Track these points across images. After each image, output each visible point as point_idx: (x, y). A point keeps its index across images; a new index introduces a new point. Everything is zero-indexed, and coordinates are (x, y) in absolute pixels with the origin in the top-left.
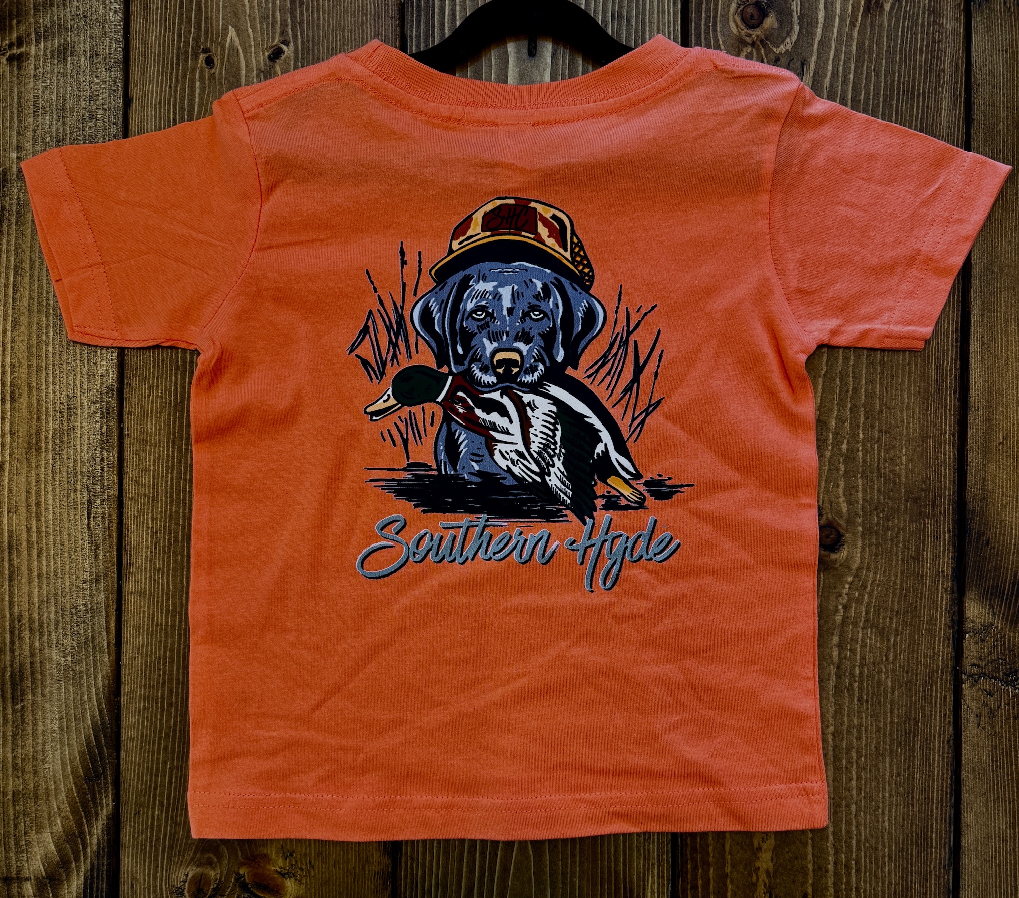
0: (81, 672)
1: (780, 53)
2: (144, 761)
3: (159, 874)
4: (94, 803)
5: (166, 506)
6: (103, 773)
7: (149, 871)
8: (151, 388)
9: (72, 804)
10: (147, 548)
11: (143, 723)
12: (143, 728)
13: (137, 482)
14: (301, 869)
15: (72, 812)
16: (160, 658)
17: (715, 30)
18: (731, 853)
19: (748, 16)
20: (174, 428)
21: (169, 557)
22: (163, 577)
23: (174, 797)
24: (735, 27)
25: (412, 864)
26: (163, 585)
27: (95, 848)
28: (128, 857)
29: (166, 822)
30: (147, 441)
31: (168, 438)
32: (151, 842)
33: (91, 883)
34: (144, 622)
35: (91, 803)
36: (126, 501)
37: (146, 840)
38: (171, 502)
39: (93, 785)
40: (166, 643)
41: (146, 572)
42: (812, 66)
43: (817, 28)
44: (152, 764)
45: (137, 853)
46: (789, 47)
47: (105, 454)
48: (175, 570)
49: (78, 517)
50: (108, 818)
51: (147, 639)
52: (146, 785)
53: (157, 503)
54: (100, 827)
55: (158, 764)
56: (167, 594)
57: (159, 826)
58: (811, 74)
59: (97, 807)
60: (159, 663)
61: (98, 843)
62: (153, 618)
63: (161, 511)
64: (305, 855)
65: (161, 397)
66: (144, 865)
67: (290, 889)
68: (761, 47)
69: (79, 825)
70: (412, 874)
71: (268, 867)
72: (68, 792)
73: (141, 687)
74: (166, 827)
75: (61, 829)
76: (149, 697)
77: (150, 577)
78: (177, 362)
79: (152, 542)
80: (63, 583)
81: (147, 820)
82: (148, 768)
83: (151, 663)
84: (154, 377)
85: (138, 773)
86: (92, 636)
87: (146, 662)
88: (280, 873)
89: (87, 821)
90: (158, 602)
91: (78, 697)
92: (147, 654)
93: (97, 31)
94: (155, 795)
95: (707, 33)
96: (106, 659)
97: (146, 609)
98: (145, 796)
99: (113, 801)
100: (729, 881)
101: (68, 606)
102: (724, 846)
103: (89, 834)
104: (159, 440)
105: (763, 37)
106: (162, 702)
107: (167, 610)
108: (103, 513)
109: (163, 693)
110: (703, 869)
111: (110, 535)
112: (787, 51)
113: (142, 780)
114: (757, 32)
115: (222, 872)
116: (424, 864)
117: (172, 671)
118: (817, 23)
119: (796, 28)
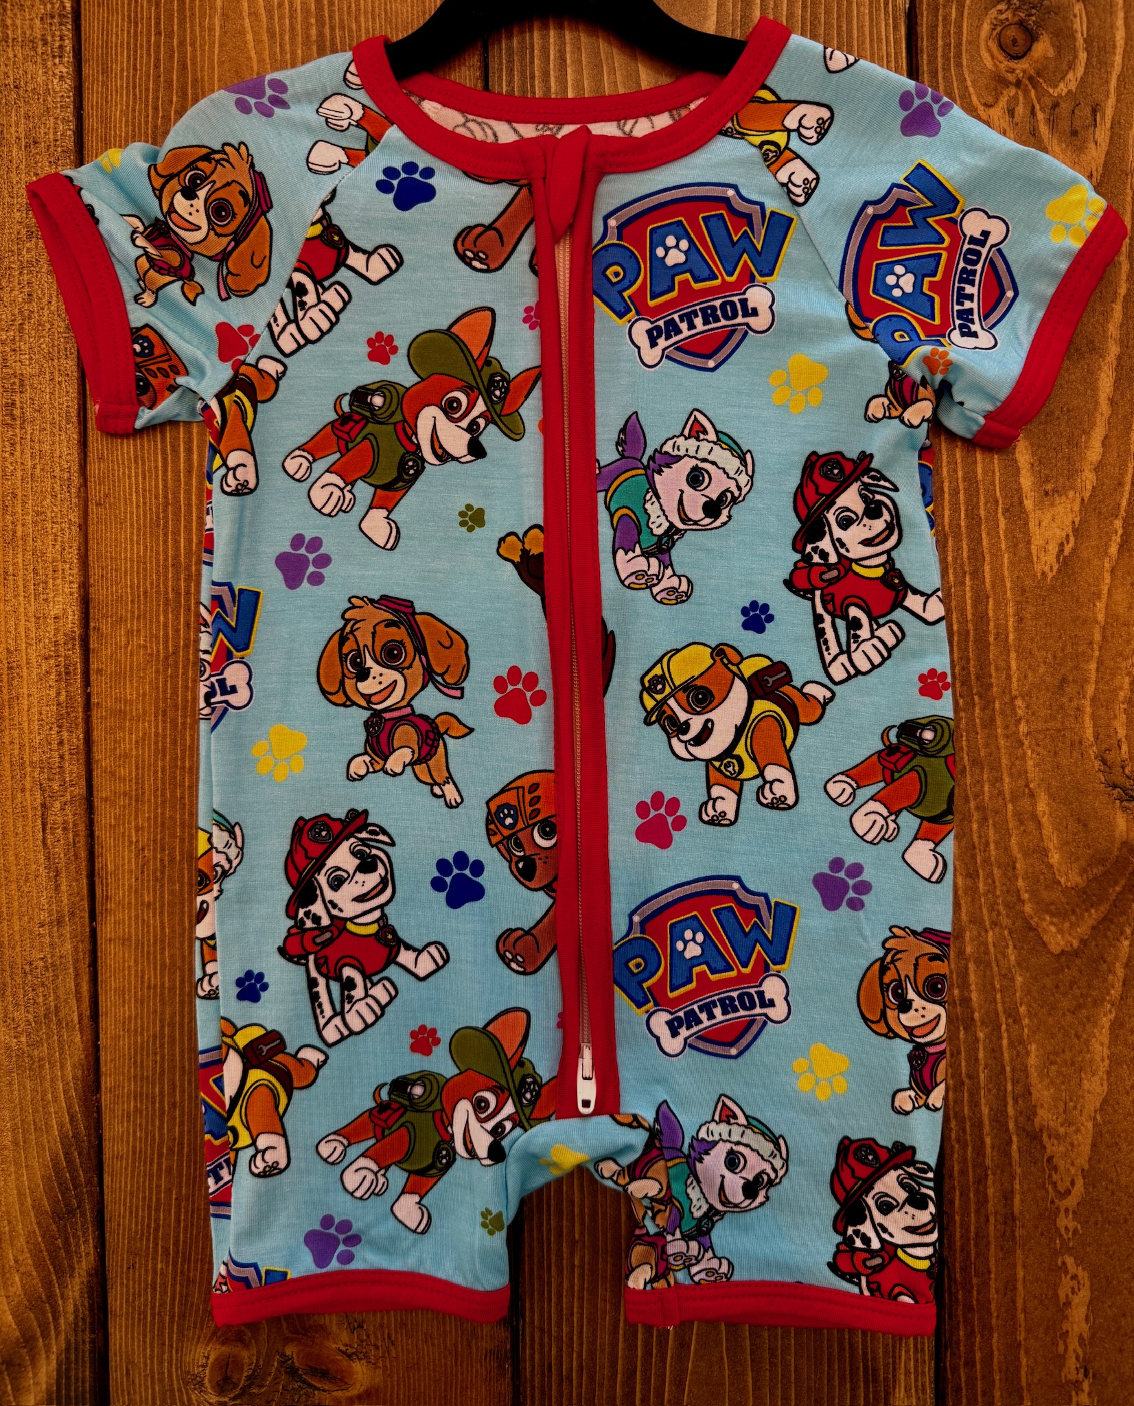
0: (41, 1059)
1: (1060, 96)
2: (138, 1188)
3: (166, 1356)
4: (68, 1252)
5: (156, 808)
6: (79, 1207)
7: (152, 1351)
8: (129, 633)
9: (36, 1255)
10: (131, 872)
11: (135, 1132)
12: (135, 1140)
13: (112, 774)
14: (377, 1347)
15: (36, 1266)
16: (155, 1036)
17: (959, 65)
18: (1025, 1311)
19: (1009, 42)
20: (165, 692)
21: (162, 886)
22: (154, 916)
23: (185, 1242)
24: (989, 58)
25: (541, 1339)
26: (155, 927)
27: (71, 1318)
28: (120, 1331)
29: (174, 1278)
30: (125, 713)
31: (157, 708)
32: (153, 1308)
33: (68, 1370)
34: (130, 983)
35: (62, 1253)
36: (97, 802)
37: (146, 1306)
38: (164, 802)
39: (65, 1226)
40: (163, 1013)
41: (130, 908)
42: (1109, 112)
43: (1114, 54)
44: (151, 1193)
45: (133, 1324)
46: (1073, 86)
47: (65, 734)
48: (172, 904)
49: (29, 829)
50: (89, 1274)
51: (136, 1008)
52: (142, 1225)
53: (143, 804)
54: (77, 1288)
55: (158, 1193)
56: (162, 941)
57: (164, 1285)
58: (1108, 125)
59: (71, 1258)
60: (154, 1043)
61: (76, 1311)
62: (143, 977)
63: (149, 818)
64: (382, 1326)
65: (145, 647)
66: (145, 1342)
67: (360, 1376)
68: (1030, 87)
69: (48, 1285)
70: (542, 1353)
71: (327, 1343)
72: (29, 1236)
73: (129, 1079)
74: (174, 1286)
75: (20, 1291)
76: (141, 1094)
77: (137, 917)
78: (166, 593)
79: (137, 863)
80: (11, 927)
81: (147, 1275)
82: (144, 1198)
83: (142, 1043)
84: (132, 617)
85: (131, 1207)
86: (56, 1006)
87: (136, 1042)
88: (343, 1353)
89: (58, 1278)
90: (148, 953)
91: (39, 1097)
92: (136, 1031)
93: (36, 108)
94: (156, 1238)
95: (946, 69)
96: (78, 1039)
97: (132, 963)
98: (141, 1240)
99: (95, 1247)
100: (1022, 1352)
101: (19, 961)
102: (1014, 1302)
103: (62, 1298)
104: (144, 711)
105: (1032, 72)
106: (162, 1102)
107: (163, 965)
108: (65, 822)
109: (162, 1088)
110: (982, 1336)
111: (76, 855)
112: (1070, 92)
113: (137, 1217)
114: (1022, 66)
115: (258, 1352)
116: (559, 1339)
117: (174, 1055)
118: (1114, 47)
119: (1083, 56)
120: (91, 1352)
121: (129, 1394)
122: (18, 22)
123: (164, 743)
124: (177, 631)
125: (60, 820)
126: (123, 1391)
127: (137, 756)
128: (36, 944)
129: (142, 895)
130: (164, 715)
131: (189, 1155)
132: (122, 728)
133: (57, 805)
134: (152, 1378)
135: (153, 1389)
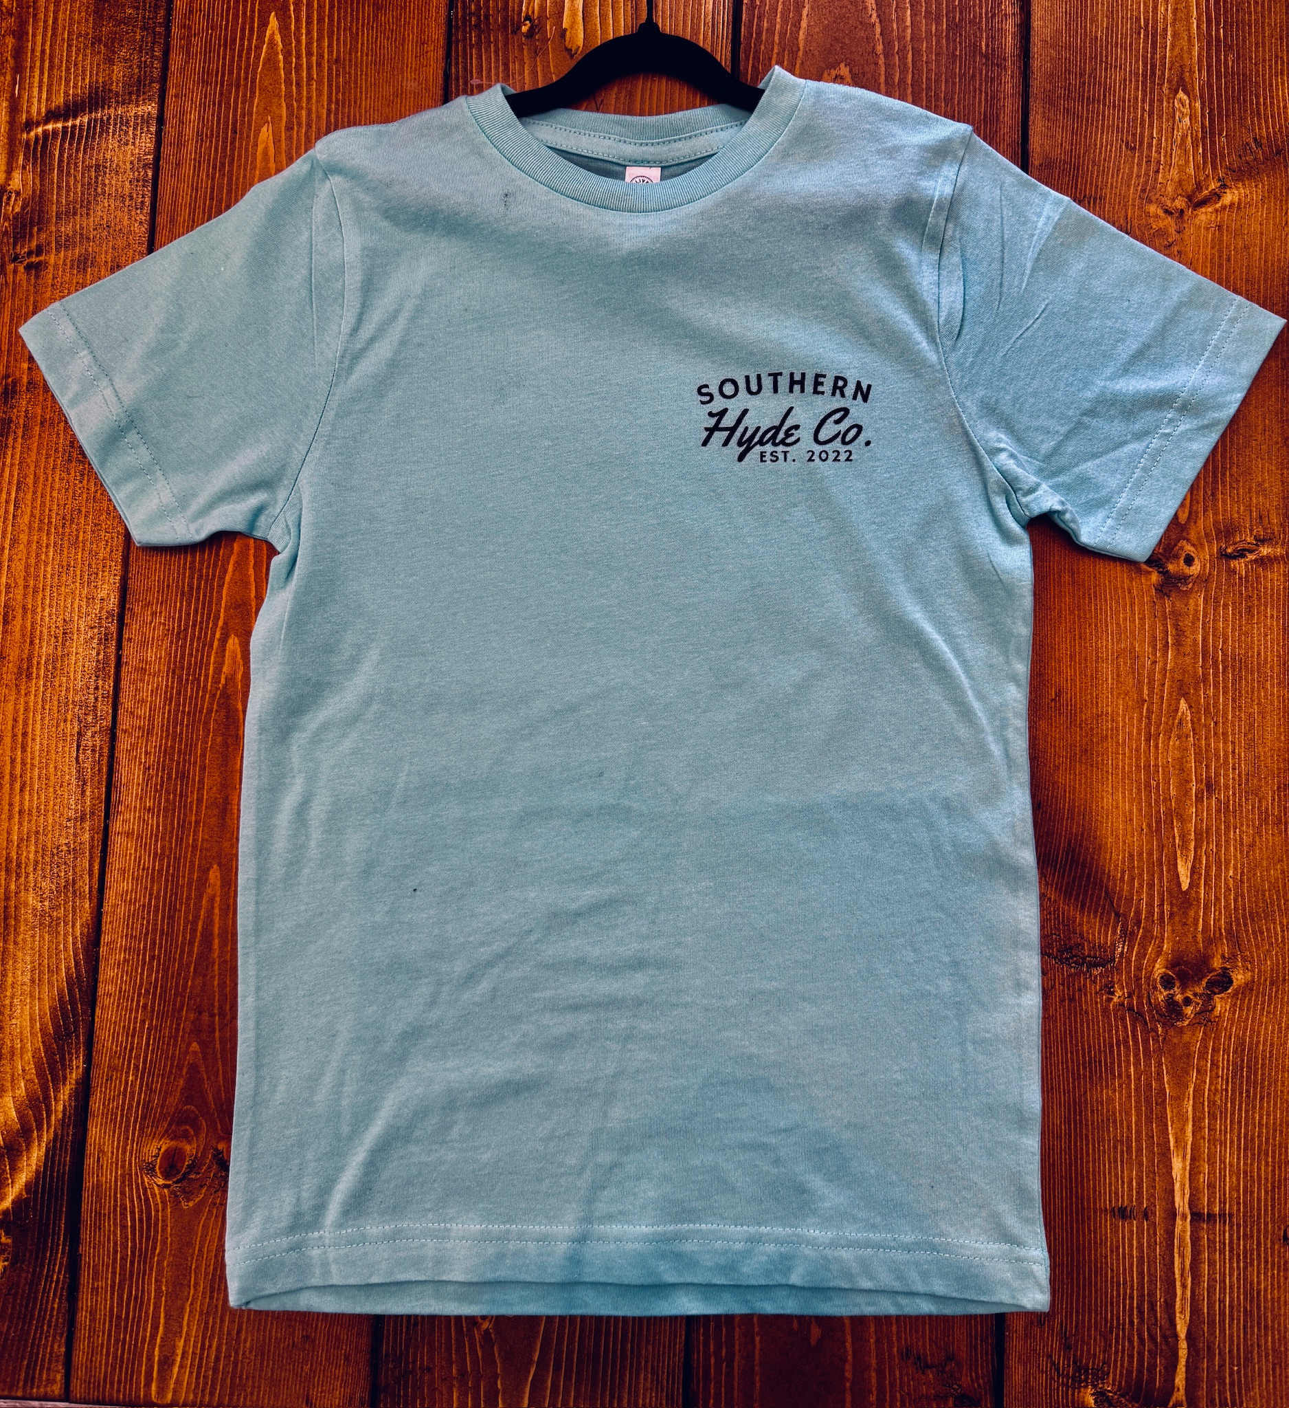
120: (72, 1142)
121: (98, 1176)
122: (113, 182)
123: (172, 694)
124: (188, 614)
125: (90, 744)
126: (93, 1174)
127: (151, 702)
128: (64, 833)
129: (145, 802)
130: (174, 672)
131: (160, 995)
132: (142, 680)
133: (89, 734)
134: (117, 1164)
135: (117, 1173)
